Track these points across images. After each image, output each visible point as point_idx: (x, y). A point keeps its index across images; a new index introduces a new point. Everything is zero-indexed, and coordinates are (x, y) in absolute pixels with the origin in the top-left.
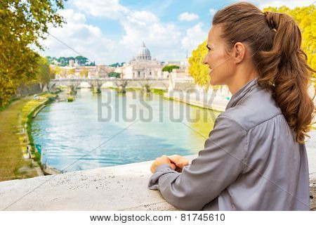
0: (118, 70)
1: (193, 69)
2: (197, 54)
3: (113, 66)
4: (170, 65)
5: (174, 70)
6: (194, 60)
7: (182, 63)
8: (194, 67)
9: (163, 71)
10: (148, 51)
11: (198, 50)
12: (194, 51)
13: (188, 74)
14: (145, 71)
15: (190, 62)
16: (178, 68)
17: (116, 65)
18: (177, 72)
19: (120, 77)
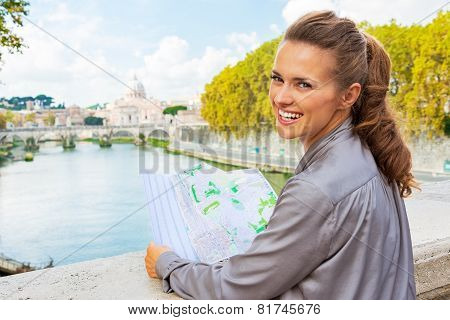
0: (98, 114)
1: (207, 110)
2: (212, 90)
3: (91, 108)
4: (174, 105)
5: (180, 112)
6: (207, 96)
7: (191, 103)
8: (209, 107)
9: (165, 113)
10: (142, 86)
11: (213, 83)
12: (207, 85)
13: (200, 117)
14: (138, 115)
15: (203, 100)
16: (185, 108)
17: (95, 107)
18: (184, 114)
19: (102, 124)
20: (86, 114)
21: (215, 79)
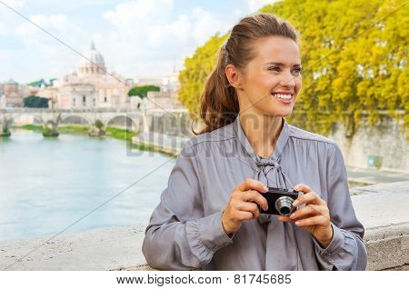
0: (43, 93)
1: (187, 92)
2: (194, 66)
3: (33, 84)
4: (142, 84)
5: (150, 94)
6: (187, 74)
7: (165, 82)
8: (189, 89)
9: (131, 94)
10: (102, 58)
11: (195, 57)
12: (187, 60)
13: (177, 101)
14: (95, 96)
15: (181, 79)
16: (157, 89)
17: (39, 84)
18: (156, 97)
19: (47, 106)
20: (27, 93)
21: (199, 51)
